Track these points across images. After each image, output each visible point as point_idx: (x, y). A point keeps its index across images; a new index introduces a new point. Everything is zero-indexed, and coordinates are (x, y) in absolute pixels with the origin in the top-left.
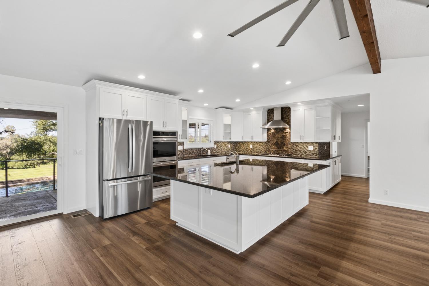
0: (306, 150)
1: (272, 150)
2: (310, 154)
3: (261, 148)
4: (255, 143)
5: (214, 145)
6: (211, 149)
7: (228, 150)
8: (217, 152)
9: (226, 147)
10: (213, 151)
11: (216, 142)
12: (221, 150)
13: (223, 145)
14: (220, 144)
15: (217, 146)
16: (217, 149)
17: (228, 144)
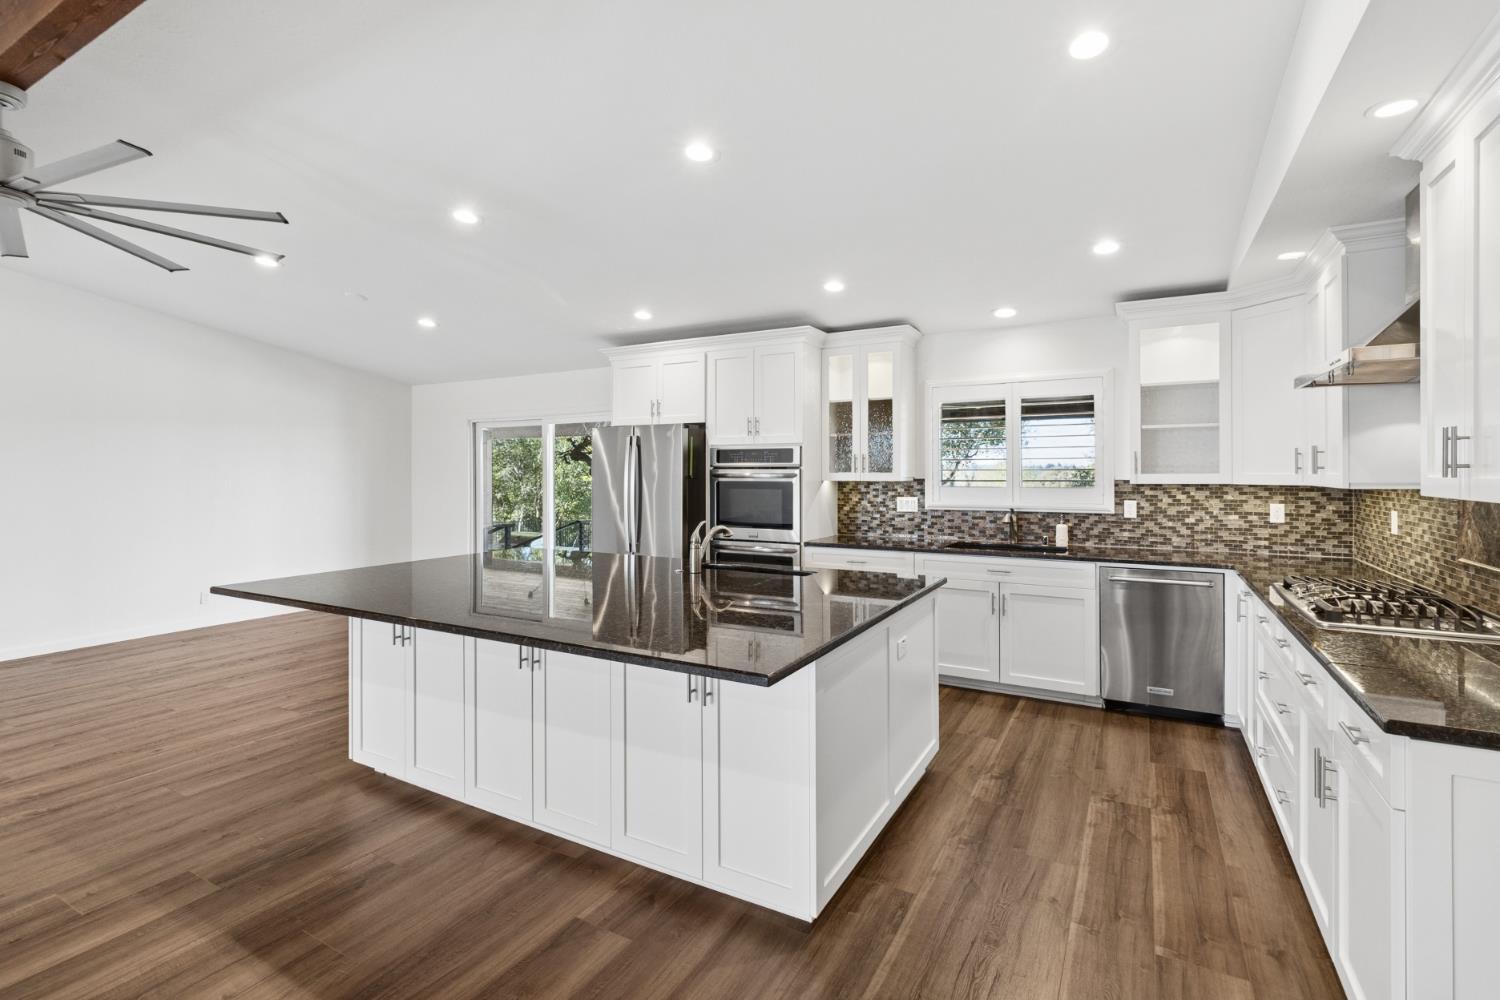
1: (1466, 567)
3: (1426, 538)
5: (1116, 504)
6: (1092, 519)
7: (1266, 539)
8: (1152, 542)
9: (1237, 517)
10: (1108, 529)
11: (1138, 489)
12: (1189, 532)
13: (1207, 504)
14: (1181, 497)
15: (1148, 508)
16: (1150, 525)
17: (1258, 502)
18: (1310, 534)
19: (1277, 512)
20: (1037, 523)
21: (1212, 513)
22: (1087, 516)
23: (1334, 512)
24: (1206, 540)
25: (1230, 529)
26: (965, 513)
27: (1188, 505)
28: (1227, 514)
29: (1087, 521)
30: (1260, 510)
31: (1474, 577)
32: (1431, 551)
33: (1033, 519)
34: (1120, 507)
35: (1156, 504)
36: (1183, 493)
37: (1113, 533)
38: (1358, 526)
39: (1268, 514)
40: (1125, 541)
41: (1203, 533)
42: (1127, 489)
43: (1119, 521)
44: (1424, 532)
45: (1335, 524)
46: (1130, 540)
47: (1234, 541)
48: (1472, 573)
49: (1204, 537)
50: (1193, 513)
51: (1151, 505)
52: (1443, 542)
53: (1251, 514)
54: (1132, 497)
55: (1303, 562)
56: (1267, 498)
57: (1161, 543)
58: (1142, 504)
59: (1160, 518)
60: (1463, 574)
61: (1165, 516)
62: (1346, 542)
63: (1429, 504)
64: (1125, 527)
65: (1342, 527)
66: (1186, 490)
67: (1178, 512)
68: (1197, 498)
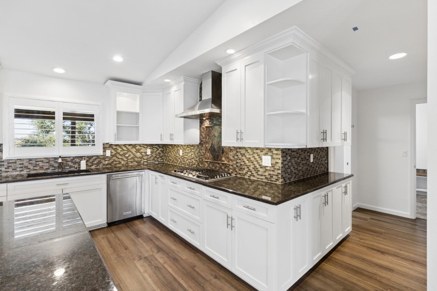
0: (258, 166)
1: (207, 162)
2: (265, 176)
3: (193, 156)
4: (185, 147)
5: (103, 151)
6: (94, 158)
7: (146, 159)
8: (115, 164)
9: (139, 154)
10: (100, 161)
11: (111, 146)
12: (126, 159)
13: (131, 150)
14: (124, 148)
15: (114, 152)
16: (114, 158)
17: (144, 149)
18: (156, 157)
19: (149, 151)
20: (70, 161)
21: (133, 153)
22: (92, 156)
23: (161, 151)
24: (131, 161)
25: (137, 157)
26: (30, 160)
27: (126, 151)
28: (137, 153)
29: (92, 158)
30: (145, 151)
31: (209, 164)
32: (194, 159)
33: (68, 159)
34: (105, 153)
35: (117, 151)
36: (125, 147)
37: (102, 162)
38: (166, 154)
39: (147, 152)
40: (107, 165)
41: (130, 159)
42: (107, 146)
43: (104, 157)
44: (192, 154)
45: (160, 154)
46: (108, 164)
47: (138, 161)
48: (209, 163)
49: (130, 160)
50: (128, 153)
51: (115, 151)
52: (199, 157)
53: (142, 152)
54: (109, 149)
55: (154, 165)
56: (146, 148)
57: (118, 164)
58: (112, 151)
59: (118, 155)
60: (206, 163)
61: (119, 155)
62: (162, 158)
63: (194, 148)
64: (106, 159)
65: (162, 154)
66: (126, 146)
67: (123, 153)
68: (129, 148)
